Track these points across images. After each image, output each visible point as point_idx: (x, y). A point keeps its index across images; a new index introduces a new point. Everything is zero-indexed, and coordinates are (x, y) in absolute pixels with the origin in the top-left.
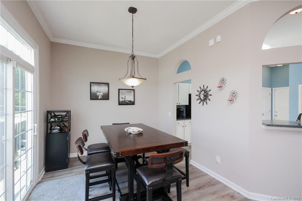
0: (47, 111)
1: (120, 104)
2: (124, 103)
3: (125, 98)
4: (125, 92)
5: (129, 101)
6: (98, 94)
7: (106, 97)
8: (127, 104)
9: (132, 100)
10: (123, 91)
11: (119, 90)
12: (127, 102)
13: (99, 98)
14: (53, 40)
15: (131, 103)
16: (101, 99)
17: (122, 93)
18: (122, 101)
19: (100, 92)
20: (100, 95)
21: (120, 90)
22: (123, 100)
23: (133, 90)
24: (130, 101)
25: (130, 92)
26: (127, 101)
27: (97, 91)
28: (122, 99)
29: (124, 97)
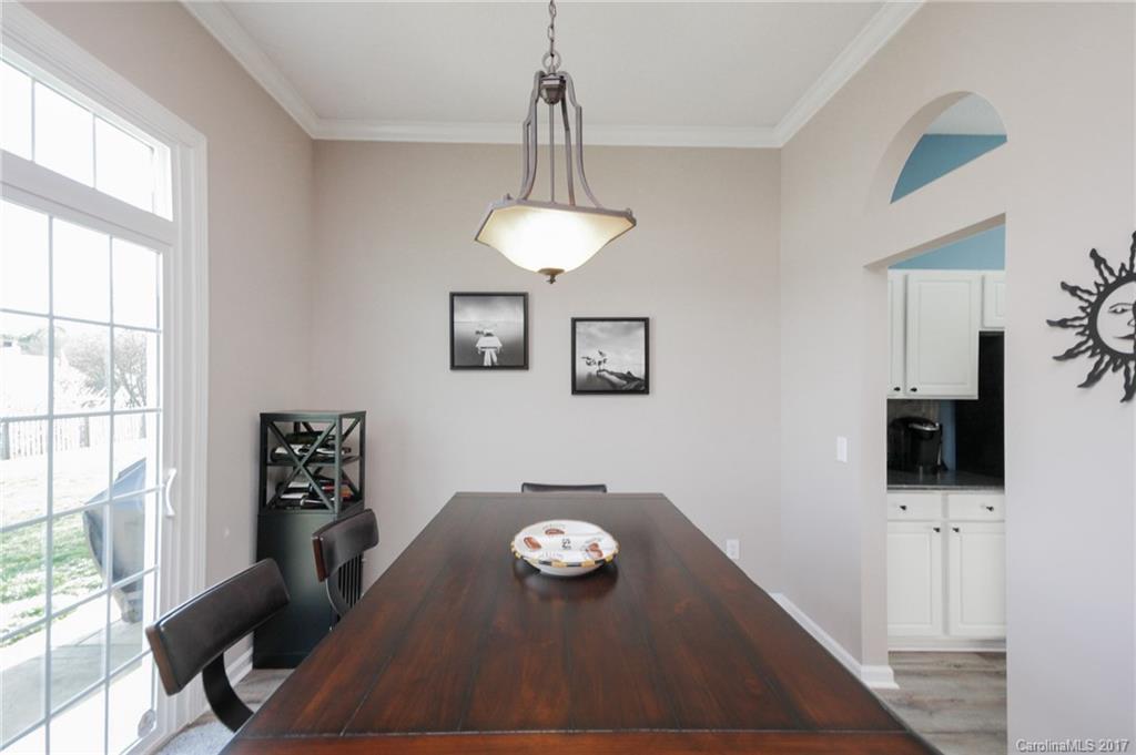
0: (263, 415)
1: (582, 387)
2: (598, 384)
3: (602, 359)
4: (602, 330)
5: (621, 376)
6: (482, 342)
7: (515, 357)
8: (609, 387)
9: (639, 372)
10: (594, 328)
11: (574, 321)
12: (614, 378)
13: (487, 362)
14: (317, 131)
15: (632, 386)
16: (493, 367)
17: (590, 336)
18: (590, 375)
19: (489, 335)
20: (490, 347)
21: (578, 324)
22: (594, 369)
23: (643, 323)
24: (628, 377)
25: (628, 331)
26: (612, 373)
27: (478, 333)
28: (589, 364)
29: (599, 358)
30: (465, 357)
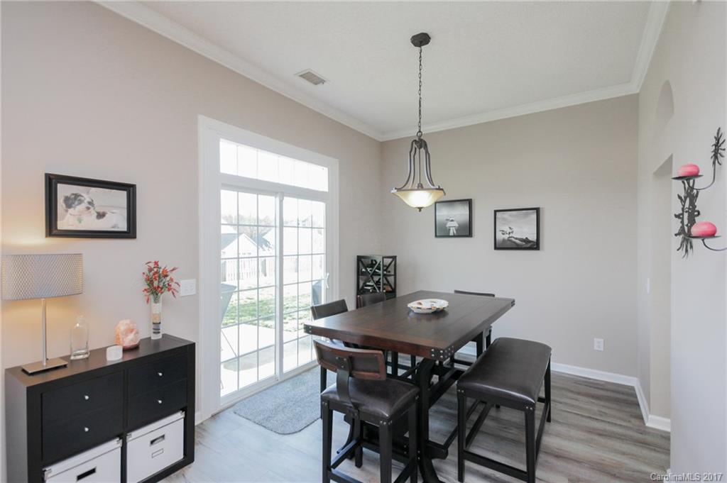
0: (358, 257)
1: (497, 247)
2: (509, 245)
3: (510, 231)
4: (510, 216)
5: (522, 240)
6: (449, 224)
7: (466, 231)
8: (515, 246)
9: (533, 238)
10: (506, 215)
11: (496, 211)
12: (518, 241)
13: (451, 234)
15: (529, 245)
16: (454, 236)
17: (504, 219)
18: (504, 240)
19: (452, 221)
20: (453, 227)
21: (497, 213)
22: (506, 237)
23: (535, 211)
24: (527, 241)
25: (526, 216)
26: (516, 239)
27: (447, 220)
28: (503, 234)
29: (509, 231)
30: (442, 232)
